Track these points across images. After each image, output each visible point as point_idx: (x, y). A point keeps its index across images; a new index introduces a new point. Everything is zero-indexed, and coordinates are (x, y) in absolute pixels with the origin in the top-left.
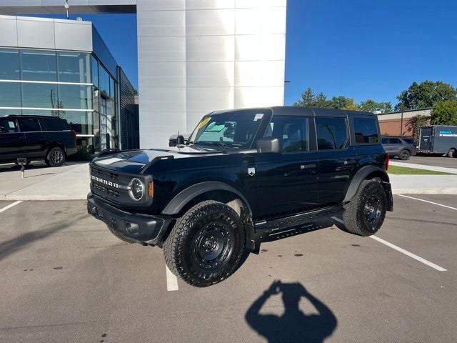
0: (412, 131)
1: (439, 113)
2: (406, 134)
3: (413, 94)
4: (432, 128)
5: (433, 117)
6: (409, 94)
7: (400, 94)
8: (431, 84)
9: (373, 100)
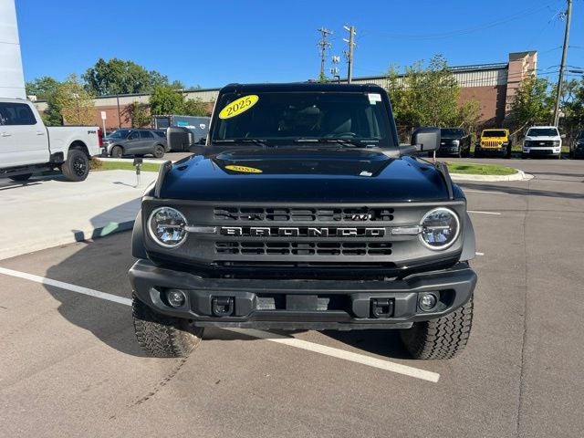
0: (130, 122)
1: (160, 100)
2: (123, 126)
3: (101, 74)
4: (169, 118)
5: (154, 105)
6: (96, 73)
7: (85, 73)
8: (121, 64)
9: (53, 78)
